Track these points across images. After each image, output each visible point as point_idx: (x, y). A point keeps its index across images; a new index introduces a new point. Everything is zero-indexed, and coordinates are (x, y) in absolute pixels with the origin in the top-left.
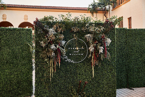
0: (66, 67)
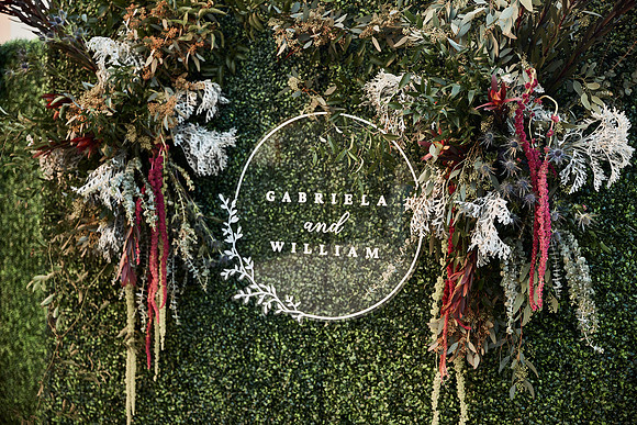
0: (241, 345)
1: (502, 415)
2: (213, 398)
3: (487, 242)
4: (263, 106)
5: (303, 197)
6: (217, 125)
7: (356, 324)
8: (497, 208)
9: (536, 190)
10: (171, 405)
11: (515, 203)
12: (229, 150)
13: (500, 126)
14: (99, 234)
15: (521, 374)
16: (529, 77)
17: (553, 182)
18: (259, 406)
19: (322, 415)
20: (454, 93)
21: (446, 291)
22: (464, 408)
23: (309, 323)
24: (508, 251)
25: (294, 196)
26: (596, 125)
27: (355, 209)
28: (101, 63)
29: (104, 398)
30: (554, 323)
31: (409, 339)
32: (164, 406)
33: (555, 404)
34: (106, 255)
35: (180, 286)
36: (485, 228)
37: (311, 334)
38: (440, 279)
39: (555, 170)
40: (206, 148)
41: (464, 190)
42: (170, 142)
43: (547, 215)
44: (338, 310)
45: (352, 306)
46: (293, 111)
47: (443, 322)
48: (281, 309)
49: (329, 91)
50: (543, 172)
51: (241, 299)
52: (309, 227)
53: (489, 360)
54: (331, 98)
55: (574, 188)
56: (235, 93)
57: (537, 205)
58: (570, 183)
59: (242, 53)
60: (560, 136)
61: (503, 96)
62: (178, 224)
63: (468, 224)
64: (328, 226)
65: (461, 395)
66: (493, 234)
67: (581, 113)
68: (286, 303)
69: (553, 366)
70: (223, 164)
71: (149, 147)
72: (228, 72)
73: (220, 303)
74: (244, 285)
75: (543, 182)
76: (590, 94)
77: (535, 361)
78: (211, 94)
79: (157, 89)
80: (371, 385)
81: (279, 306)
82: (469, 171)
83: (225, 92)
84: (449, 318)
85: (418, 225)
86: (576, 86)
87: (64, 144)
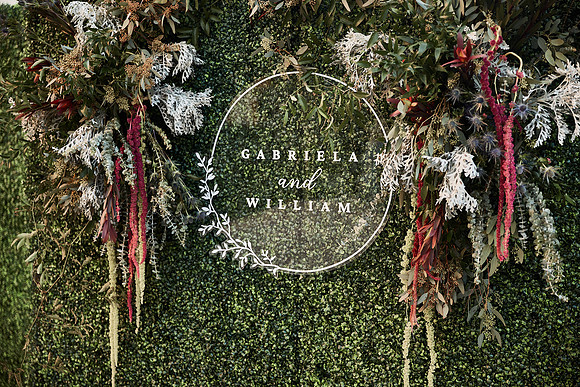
1: (471, 363)
2: (192, 349)
3: (454, 195)
4: (237, 66)
5: (276, 154)
6: (193, 86)
7: (329, 276)
8: (465, 163)
9: (501, 145)
10: (152, 356)
11: (481, 157)
12: (204, 110)
13: (467, 83)
14: (80, 193)
15: (489, 323)
16: (494, 34)
17: (519, 136)
18: (237, 356)
19: (297, 365)
20: (420, 51)
21: (416, 243)
22: (433, 356)
23: (284, 276)
24: (475, 204)
25: (269, 153)
26: (560, 80)
27: (327, 165)
28: (79, 27)
29: (89, 351)
30: (521, 273)
31: (381, 291)
32: (146, 357)
33: (522, 351)
34: (88, 212)
35: (159, 243)
36: (452, 182)
37: (286, 286)
38: (409, 232)
39: (520, 125)
40: (183, 108)
41: (432, 145)
42: (147, 103)
43: (512, 168)
44: (312, 264)
45: (326, 259)
46: (266, 71)
47: (412, 274)
48: (256, 262)
49: (301, 51)
50: (509, 126)
51: (219, 254)
52: (283, 183)
53: (457, 310)
54: (303, 57)
55: (539, 142)
56: (210, 54)
57: (503, 158)
58: (535, 137)
59: (216, 15)
60: (525, 91)
61: (468, 53)
62: (156, 182)
63: (436, 178)
64: (301, 182)
65: (431, 344)
66: (460, 187)
67: (545, 68)
68: (262, 257)
69: (520, 315)
70: (199, 124)
71: (126, 107)
72: (202, 33)
73: (198, 258)
74: (221, 240)
75: (508, 136)
76: (554, 50)
77: (503, 309)
78: (187, 55)
79: (134, 51)
80: (344, 335)
81: (255, 260)
82: (437, 126)
83: (200, 53)
84: (418, 270)
85: (388, 180)
86: (541, 43)
87: (45, 106)
